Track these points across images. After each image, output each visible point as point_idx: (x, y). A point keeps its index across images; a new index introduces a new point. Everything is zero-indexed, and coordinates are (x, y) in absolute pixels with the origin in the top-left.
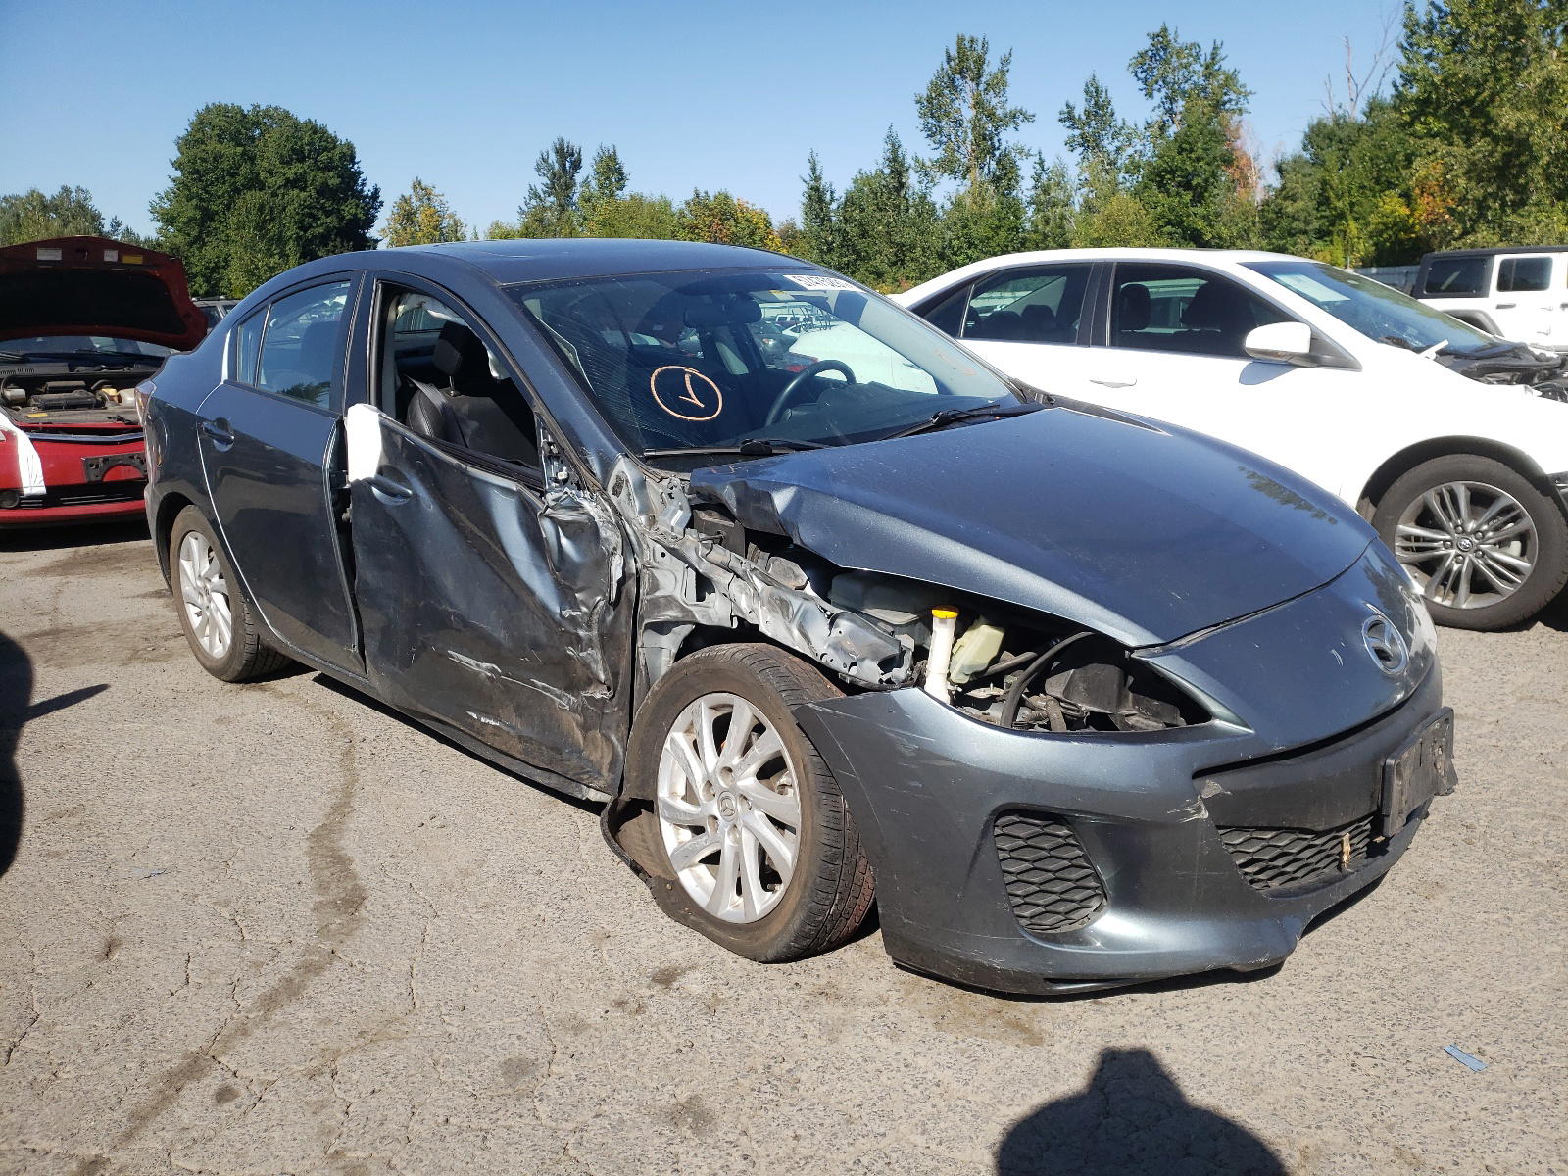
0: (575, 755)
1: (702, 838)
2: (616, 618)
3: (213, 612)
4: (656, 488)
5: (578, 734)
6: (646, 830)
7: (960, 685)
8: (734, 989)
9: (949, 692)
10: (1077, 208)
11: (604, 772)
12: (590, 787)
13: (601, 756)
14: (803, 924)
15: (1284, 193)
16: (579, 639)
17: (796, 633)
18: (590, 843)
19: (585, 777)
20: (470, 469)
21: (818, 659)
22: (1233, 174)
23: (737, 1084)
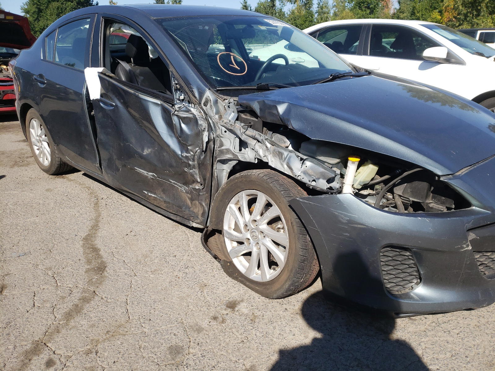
0: (187, 210)
1: (242, 247)
2: (205, 157)
3: (44, 149)
4: (222, 103)
5: (189, 202)
6: (217, 240)
7: (357, 189)
8: (261, 311)
9: (353, 192)
10: (332, 14)
11: (200, 217)
12: (193, 222)
13: (198, 210)
14: (290, 286)
15: (400, 10)
16: (189, 165)
17: (286, 166)
18: (193, 243)
19: (192, 218)
20: (140, 95)
21: (296, 178)
22: (384, 4)
23: (270, 359)
